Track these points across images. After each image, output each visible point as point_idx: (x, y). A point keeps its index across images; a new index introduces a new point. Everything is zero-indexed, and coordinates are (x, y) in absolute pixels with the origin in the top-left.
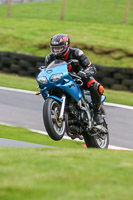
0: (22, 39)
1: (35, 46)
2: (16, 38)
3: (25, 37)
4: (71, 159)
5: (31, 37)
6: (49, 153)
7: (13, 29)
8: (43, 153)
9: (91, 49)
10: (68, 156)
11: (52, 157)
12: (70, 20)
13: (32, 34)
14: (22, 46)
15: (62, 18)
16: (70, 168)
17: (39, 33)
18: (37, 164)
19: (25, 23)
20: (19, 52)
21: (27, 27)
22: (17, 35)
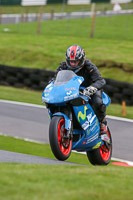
0: (52, 57)
2: (46, 55)
3: (55, 54)
4: (101, 177)
6: (78, 171)
7: (42, 46)
8: (72, 170)
9: (121, 67)
10: (98, 174)
11: (82, 174)
12: (100, 38)
14: (51, 63)
15: (92, 36)
16: (100, 186)
18: (67, 181)
19: (55, 40)
20: (48, 69)
21: (57, 45)
22: (46, 52)
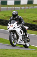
0: (29, 19)
1: (32, 21)
2: (27, 19)
3: (29, 18)
5: (31, 18)
7: (26, 16)
13: (31, 17)
14: (28, 21)
17: (33, 17)
19: (29, 14)
20: (28, 23)
21: (30, 16)
